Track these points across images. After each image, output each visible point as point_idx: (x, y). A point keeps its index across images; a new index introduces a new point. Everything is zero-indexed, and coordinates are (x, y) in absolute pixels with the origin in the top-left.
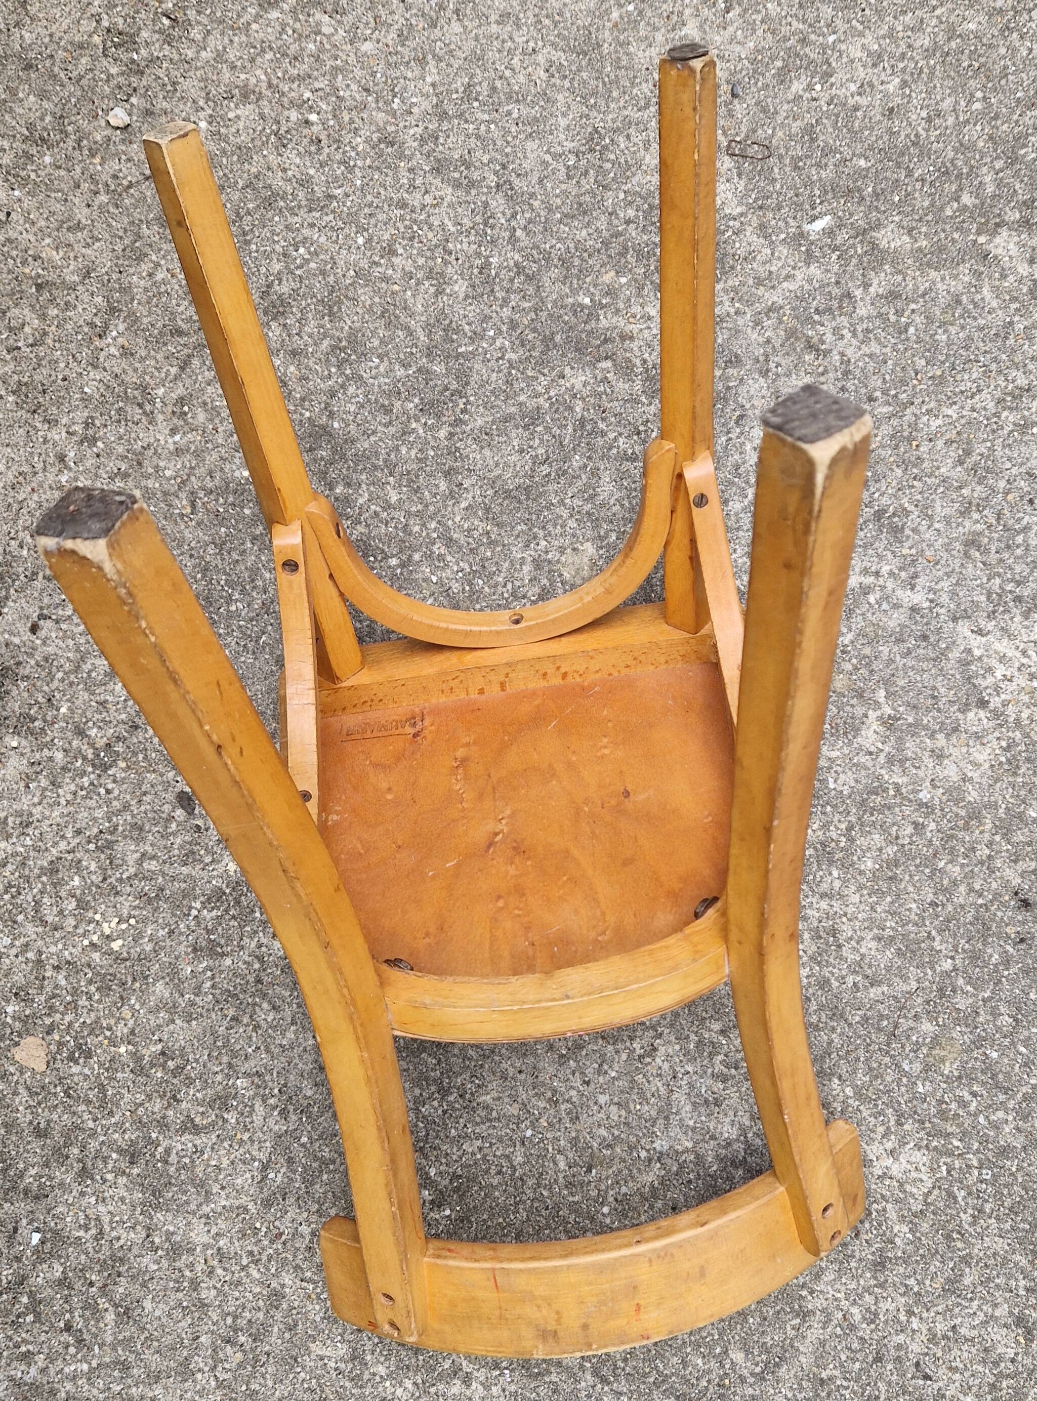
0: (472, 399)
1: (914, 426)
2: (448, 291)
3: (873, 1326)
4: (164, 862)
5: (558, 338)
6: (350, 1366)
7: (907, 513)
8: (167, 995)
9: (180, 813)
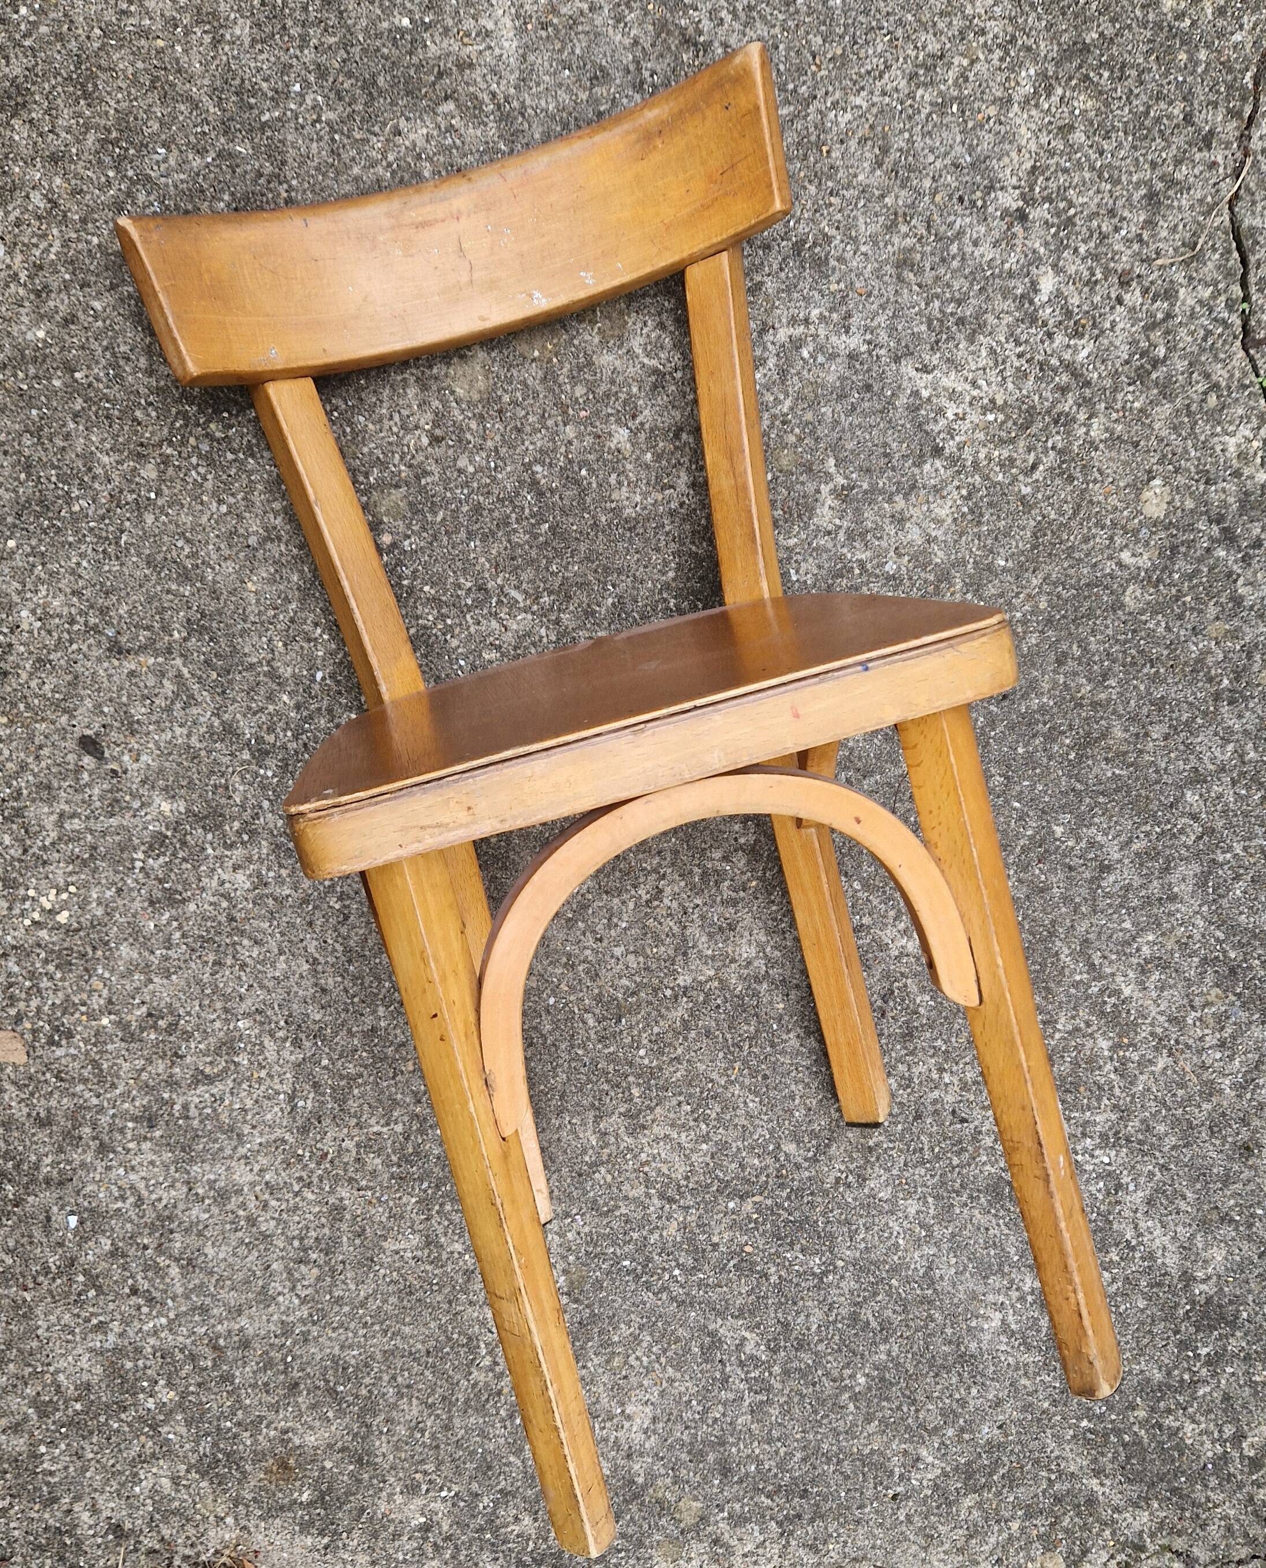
0: (294, 182)
1: (821, 127)
2: (228, 37)
3: (909, 1090)
4: (88, 818)
5: (381, 81)
6: (426, 1251)
7: (828, 239)
8: (135, 955)
9: (88, 761)
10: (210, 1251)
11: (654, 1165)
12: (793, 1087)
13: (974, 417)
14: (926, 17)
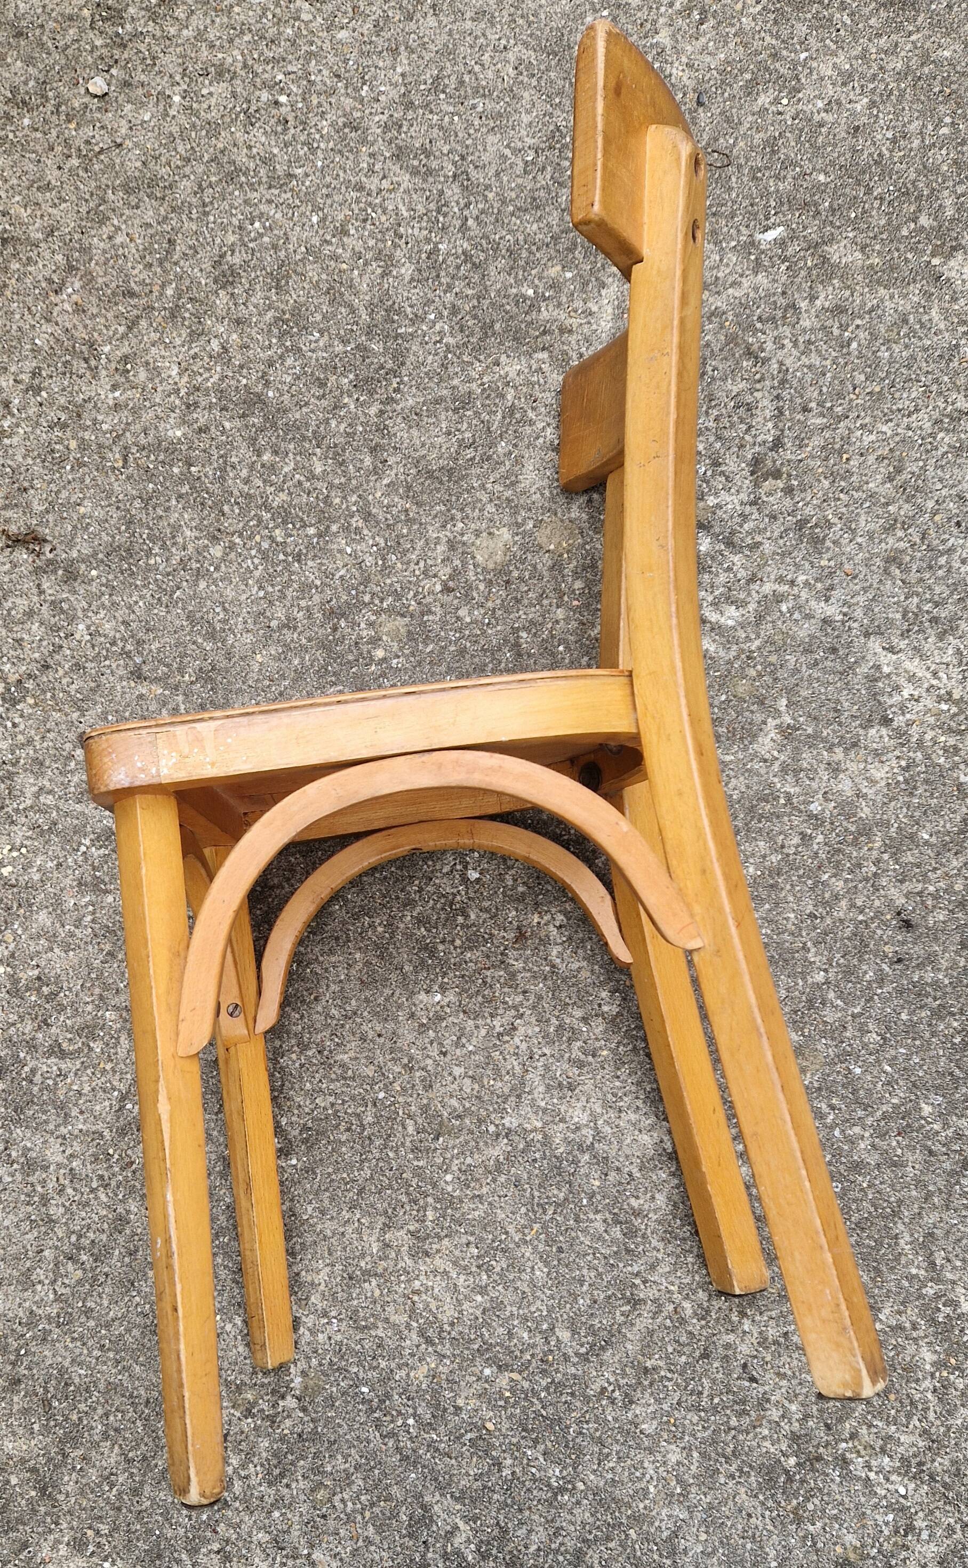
0: (406, 379)
1: (846, 440)
2: (394, 273)
3: (703, 1322)
4: (60, 798)
5: (497, 326)
7: (830, 525)
8: (49, 924)
11: (424, 1297)
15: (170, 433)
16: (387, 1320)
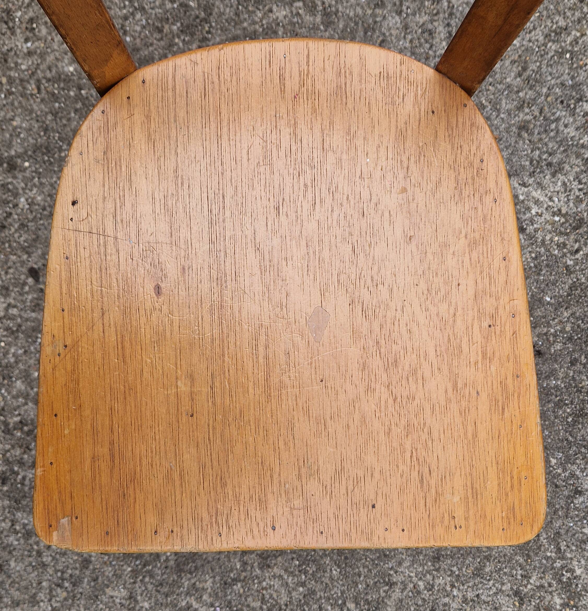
10: (13, 564)
11: (269, 591)
12: (361, 569)
13: (547, 216)
14: (561, 8)
15: (66, 69)
16: (248, 606)
